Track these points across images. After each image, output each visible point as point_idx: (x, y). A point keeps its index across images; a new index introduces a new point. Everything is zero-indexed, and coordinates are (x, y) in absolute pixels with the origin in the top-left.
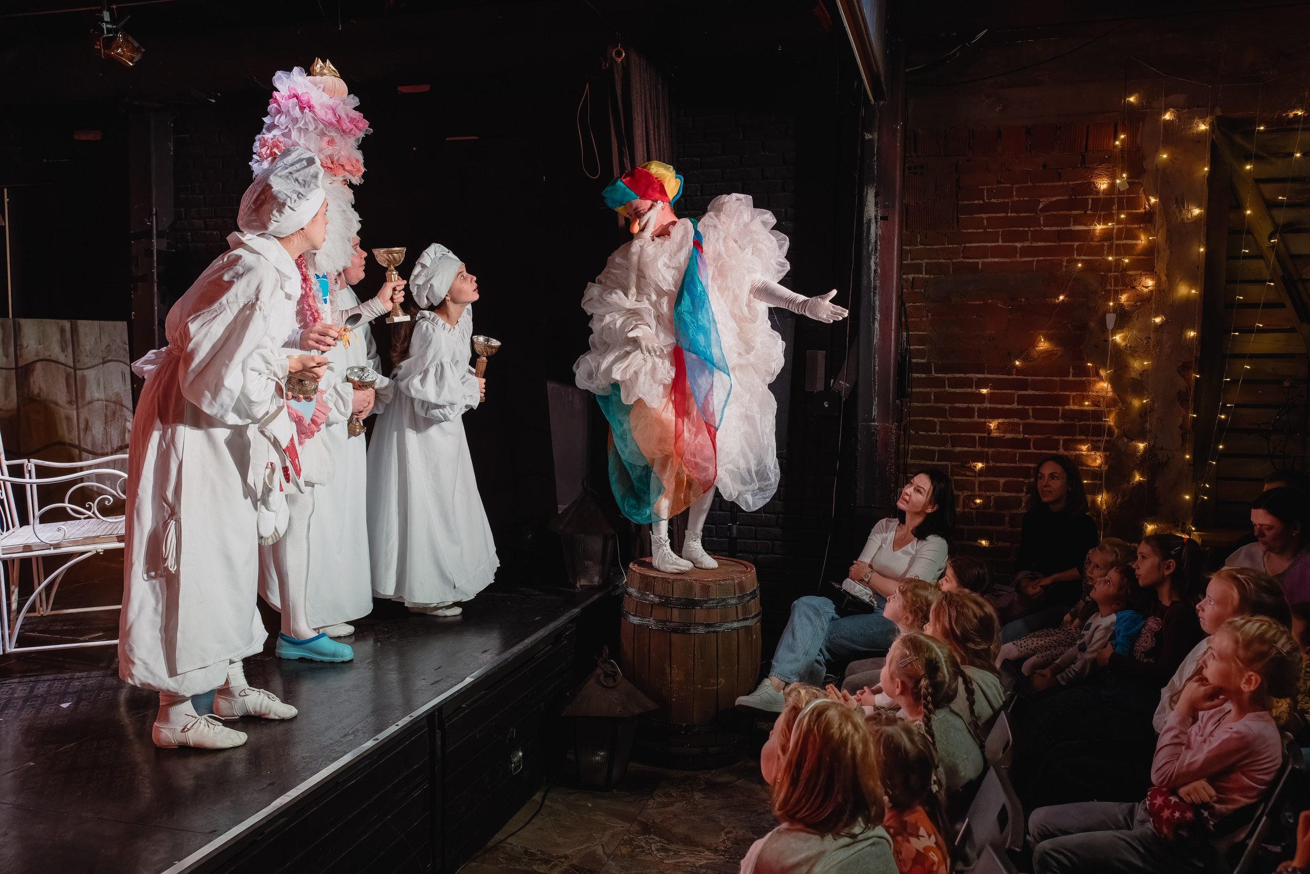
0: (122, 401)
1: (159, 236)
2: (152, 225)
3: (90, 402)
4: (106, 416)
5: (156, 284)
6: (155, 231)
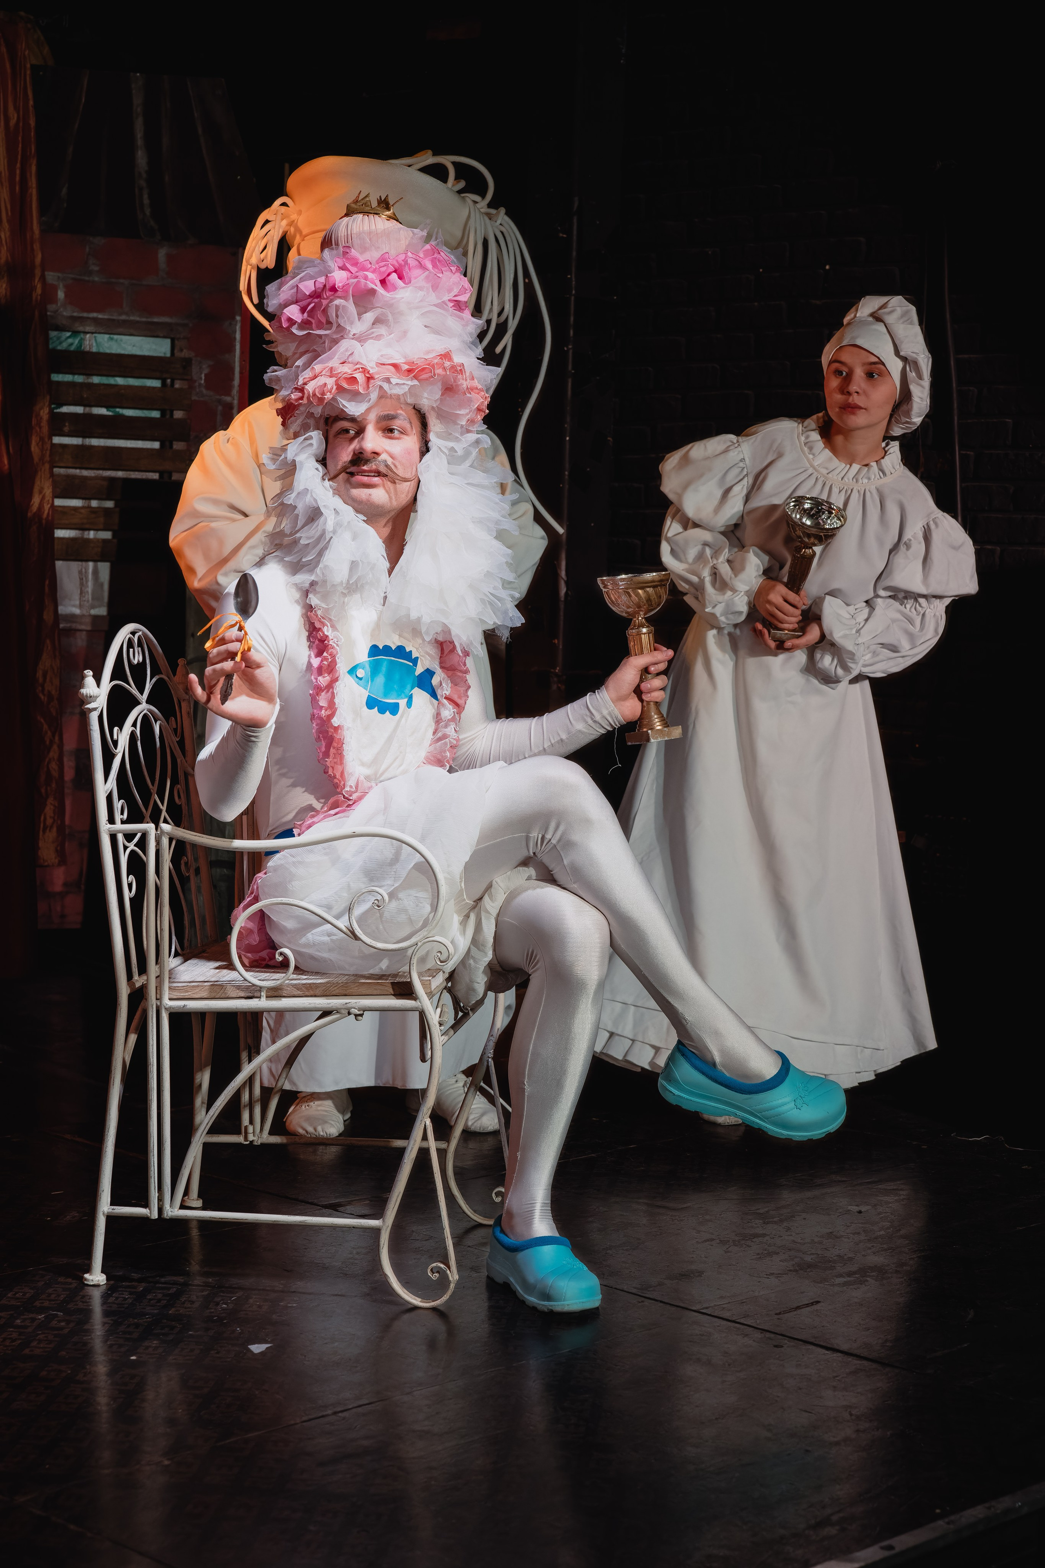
1: (584, 264)
2: (569, 240)
5: (570, 380)
6: (574, 254)
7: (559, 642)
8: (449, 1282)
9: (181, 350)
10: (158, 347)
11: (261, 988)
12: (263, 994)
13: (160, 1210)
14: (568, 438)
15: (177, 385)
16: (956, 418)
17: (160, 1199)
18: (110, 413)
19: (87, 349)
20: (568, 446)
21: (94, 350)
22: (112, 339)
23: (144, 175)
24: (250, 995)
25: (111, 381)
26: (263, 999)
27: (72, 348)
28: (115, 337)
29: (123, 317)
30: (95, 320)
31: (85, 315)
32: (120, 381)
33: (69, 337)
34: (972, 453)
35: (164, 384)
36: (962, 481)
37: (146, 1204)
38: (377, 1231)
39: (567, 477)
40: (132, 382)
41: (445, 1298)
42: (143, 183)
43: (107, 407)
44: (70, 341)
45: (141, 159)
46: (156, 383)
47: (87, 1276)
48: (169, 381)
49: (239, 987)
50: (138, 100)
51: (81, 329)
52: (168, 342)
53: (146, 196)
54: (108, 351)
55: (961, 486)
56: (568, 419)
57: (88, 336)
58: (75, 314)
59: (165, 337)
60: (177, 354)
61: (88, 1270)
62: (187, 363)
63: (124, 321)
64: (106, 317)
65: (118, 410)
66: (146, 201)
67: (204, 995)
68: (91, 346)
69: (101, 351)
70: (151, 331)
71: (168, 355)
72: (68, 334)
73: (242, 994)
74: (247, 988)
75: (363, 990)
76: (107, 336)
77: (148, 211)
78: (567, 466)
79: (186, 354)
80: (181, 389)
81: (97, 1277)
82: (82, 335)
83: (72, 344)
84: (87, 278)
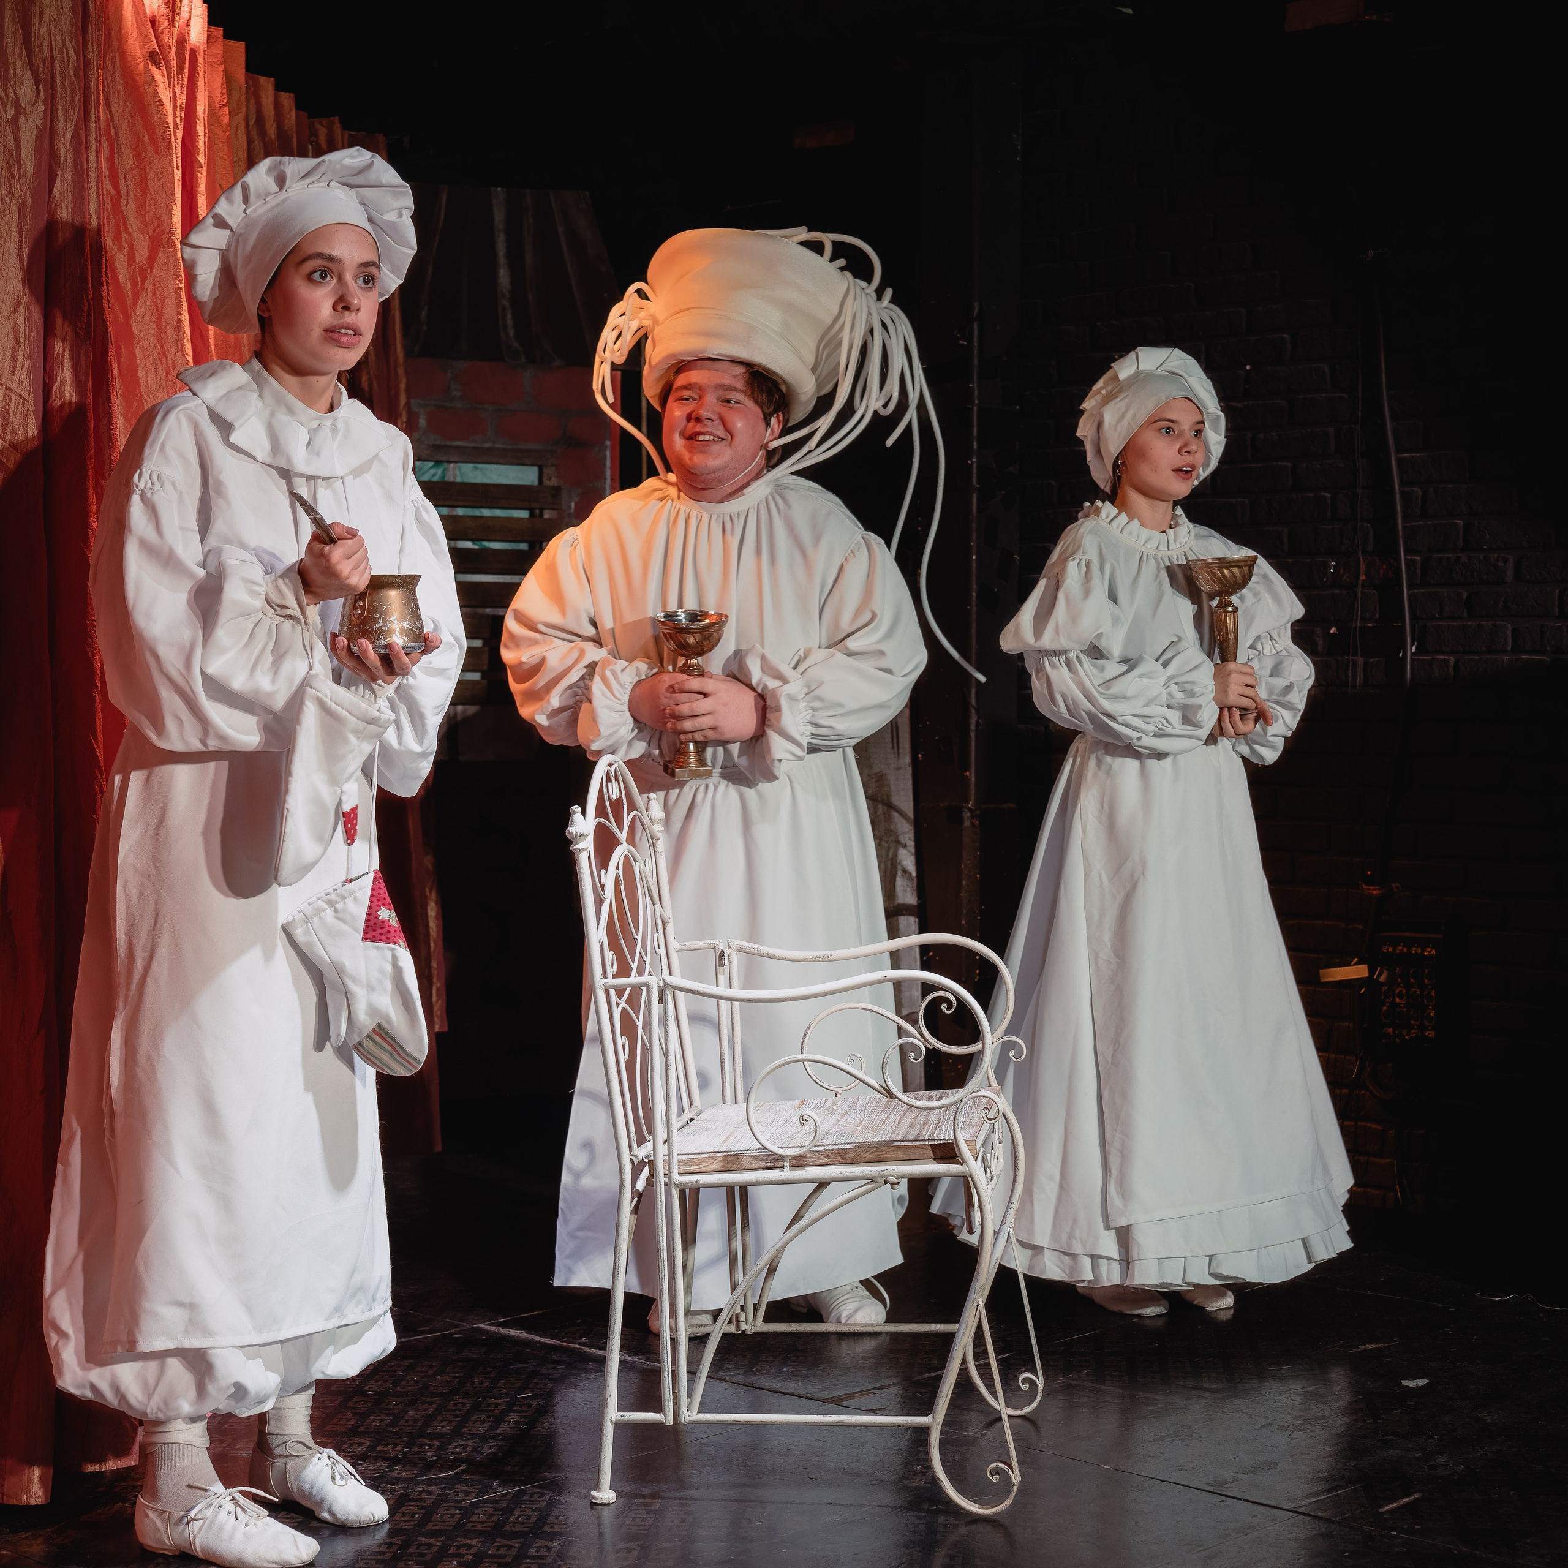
2: (970, 347)
5: (975, 496)
6: (976, 361)
7: (971, 775)
8: (1012, 1484)
9: (550, 478)
10: (524, 476)
11: (783, 1158)
12: (786, 1164)
13: (676, 1414)
14: (974, 557)
15: (547, 515)
16: (1400, 521)
17: (676, 1403)
18: (476, 547)
19: (451, 479)
20: (974, 565)
21: (458, 480)
22: (476, 468)
23: (507, 295)
24: (770, 1165)
25: (477, 512)
26: (787, 1169)
27: (435, 479)
28: (480, 466)
29: (487, 445)
30: (458, 447)
31: (448, 443)
32: (486, 512)
33: (432, 467)
34: (1418, 558)
35: (532, 515)
36: (1409, 587)
37: (658, 1408)
38: (925, 1430)
39: (974, 599)
40: (498, 513)
41: (1008, 1502)
42: (506, 303)
43: (473, 540)
44: (433, 471)
45: (504, 276)
46: (524, 514)
47: (594, 1493)
48: (537, 511)
49: (756, 1158)
50: (499, 216)
51: (443, 459)
52: (535, 469)
53: (509, 316)
54: (473, 481)
55: (1407, 593)
56: (974, 537)
57: (452, 465)
58: (438, 443)
59: (533, 465)
60: (547, 482)
61: (597, 1486)
62: (556, 491)
63: (489, 449)
64: (470, 445)
65: (484, 543)
66: (510, 321)
67: (716, 1167)
68: (455, 476)
69: (466, 481)
70: (516, 458)
71: (536, 483)
72: (431, 464)
73: (762, 1165)
74: (767, 1157)
75: (899, 1155)
76: (471, 465)
77: (512, 333)
78: (975, 586)
79: (554, 482)
80: (549, 520)
81: (606, 1494)
82: (445, 465)
83: (434, 475)
84: (448, 404)
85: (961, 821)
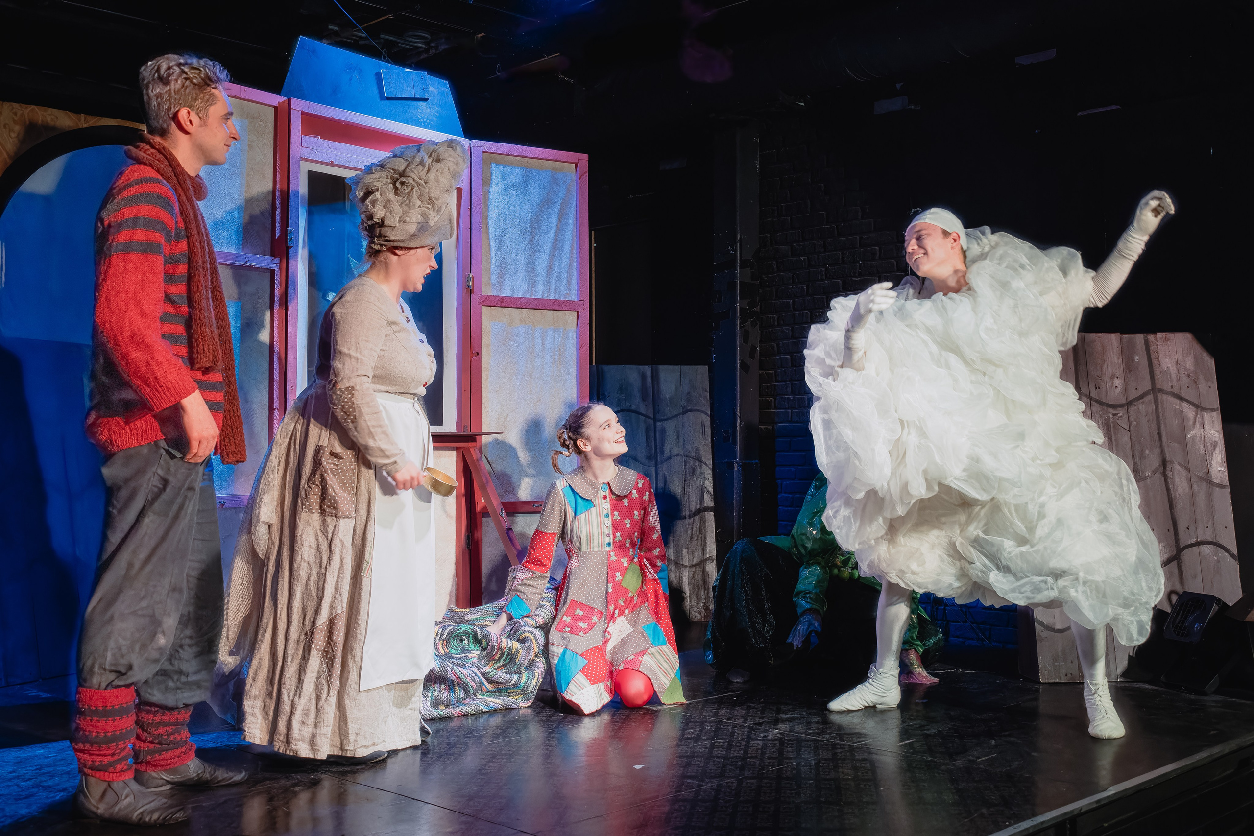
0: (701, 457)
1: (744, 264)
2: (735, 254)
3: (669, 458)
4: (685, 474)
5: (738, 320)
6: (738, 261)
14: (738, 348)
78: (738, 361)
85: (733, 469)
